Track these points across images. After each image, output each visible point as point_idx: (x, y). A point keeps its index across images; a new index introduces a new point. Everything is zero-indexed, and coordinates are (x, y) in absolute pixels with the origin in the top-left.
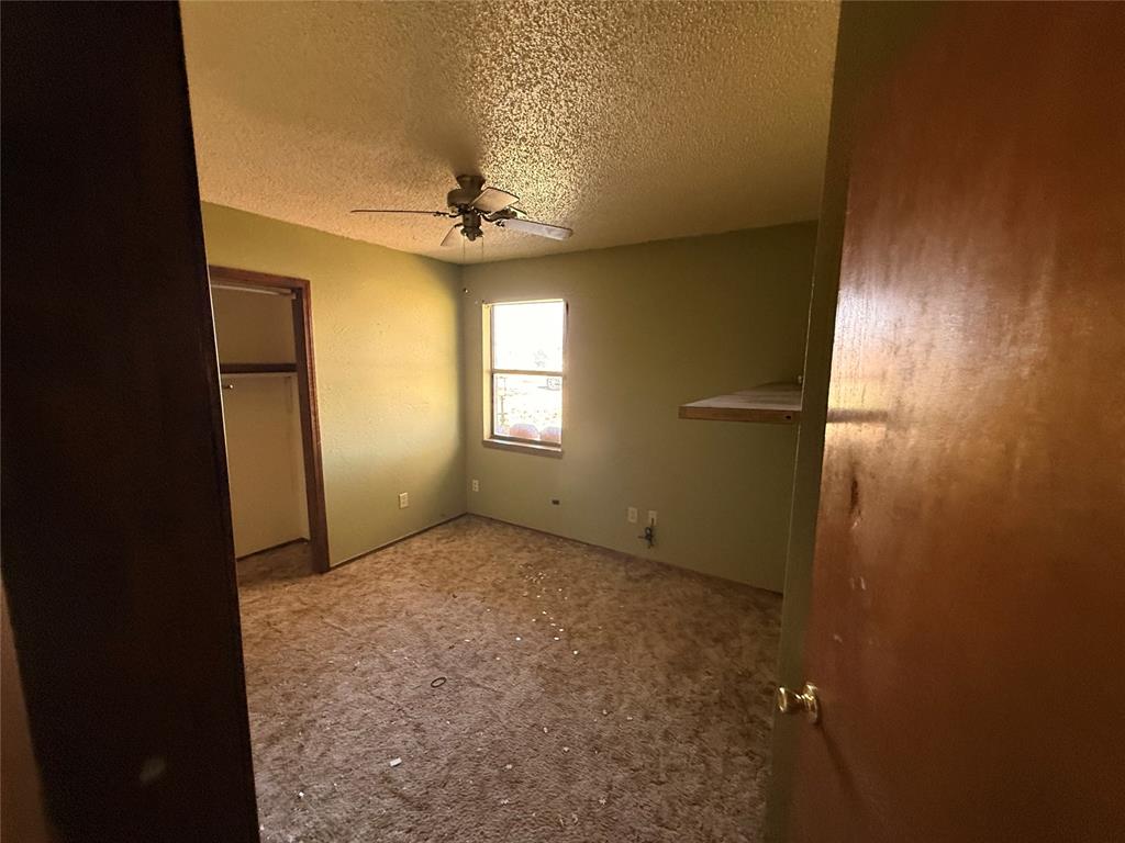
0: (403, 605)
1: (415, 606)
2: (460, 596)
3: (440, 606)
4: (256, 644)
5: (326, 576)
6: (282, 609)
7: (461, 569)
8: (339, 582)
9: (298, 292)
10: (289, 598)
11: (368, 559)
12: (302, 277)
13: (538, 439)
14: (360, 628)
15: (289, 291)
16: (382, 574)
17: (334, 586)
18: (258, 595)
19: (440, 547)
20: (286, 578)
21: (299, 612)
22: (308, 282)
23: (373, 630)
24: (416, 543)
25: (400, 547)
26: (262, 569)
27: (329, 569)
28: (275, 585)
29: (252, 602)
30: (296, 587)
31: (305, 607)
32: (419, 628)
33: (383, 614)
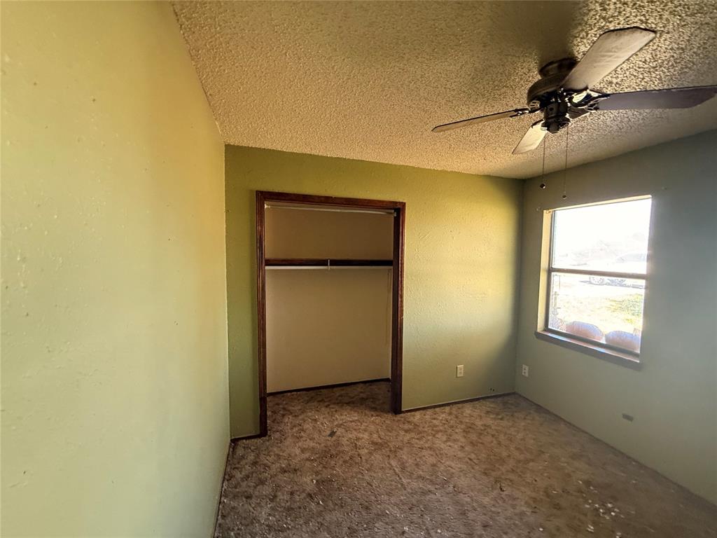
0: (452, 475)
1: (463, 482)
2: (508, 491)
3: (486, 494)
4: (345, 462)
5: (399, 417)
6: (366, 436)
7: (509, 456)
8: (406, 426)
9: (398, 211)
10: (372, 427)
11: (429, 412)
12: (401, 201)
13: (603, 341)
14: (415, 485)
15: (393, 211)
16: (438, 432)
17: (403, 429)
18: (355, 416)
19: (489, 422)
20: (375, 409)
21: (377, 444)
22: (404, 204)
23: (424, 493)
24: (468, 410)
25: (454, 408)
26: (362, 395)
27: (401, 412)
28: (366, 412)
29: (351, 422)
30: (378, 420)
31: (380, 441)
32: (464, 514)
33: (434, 477)
